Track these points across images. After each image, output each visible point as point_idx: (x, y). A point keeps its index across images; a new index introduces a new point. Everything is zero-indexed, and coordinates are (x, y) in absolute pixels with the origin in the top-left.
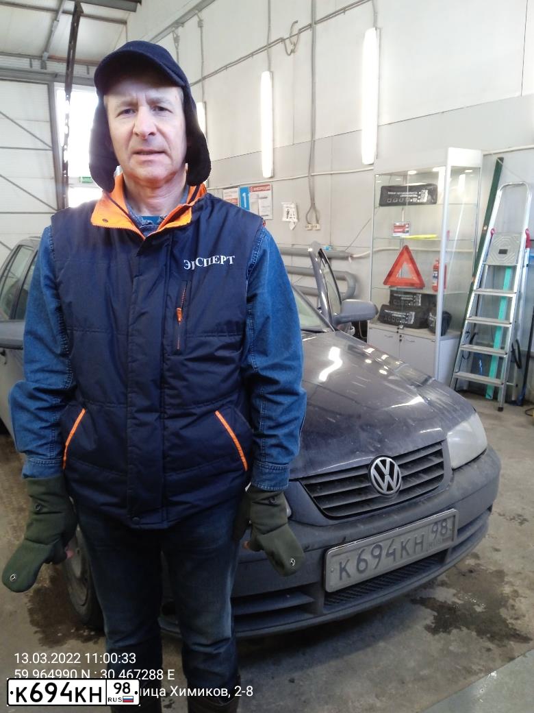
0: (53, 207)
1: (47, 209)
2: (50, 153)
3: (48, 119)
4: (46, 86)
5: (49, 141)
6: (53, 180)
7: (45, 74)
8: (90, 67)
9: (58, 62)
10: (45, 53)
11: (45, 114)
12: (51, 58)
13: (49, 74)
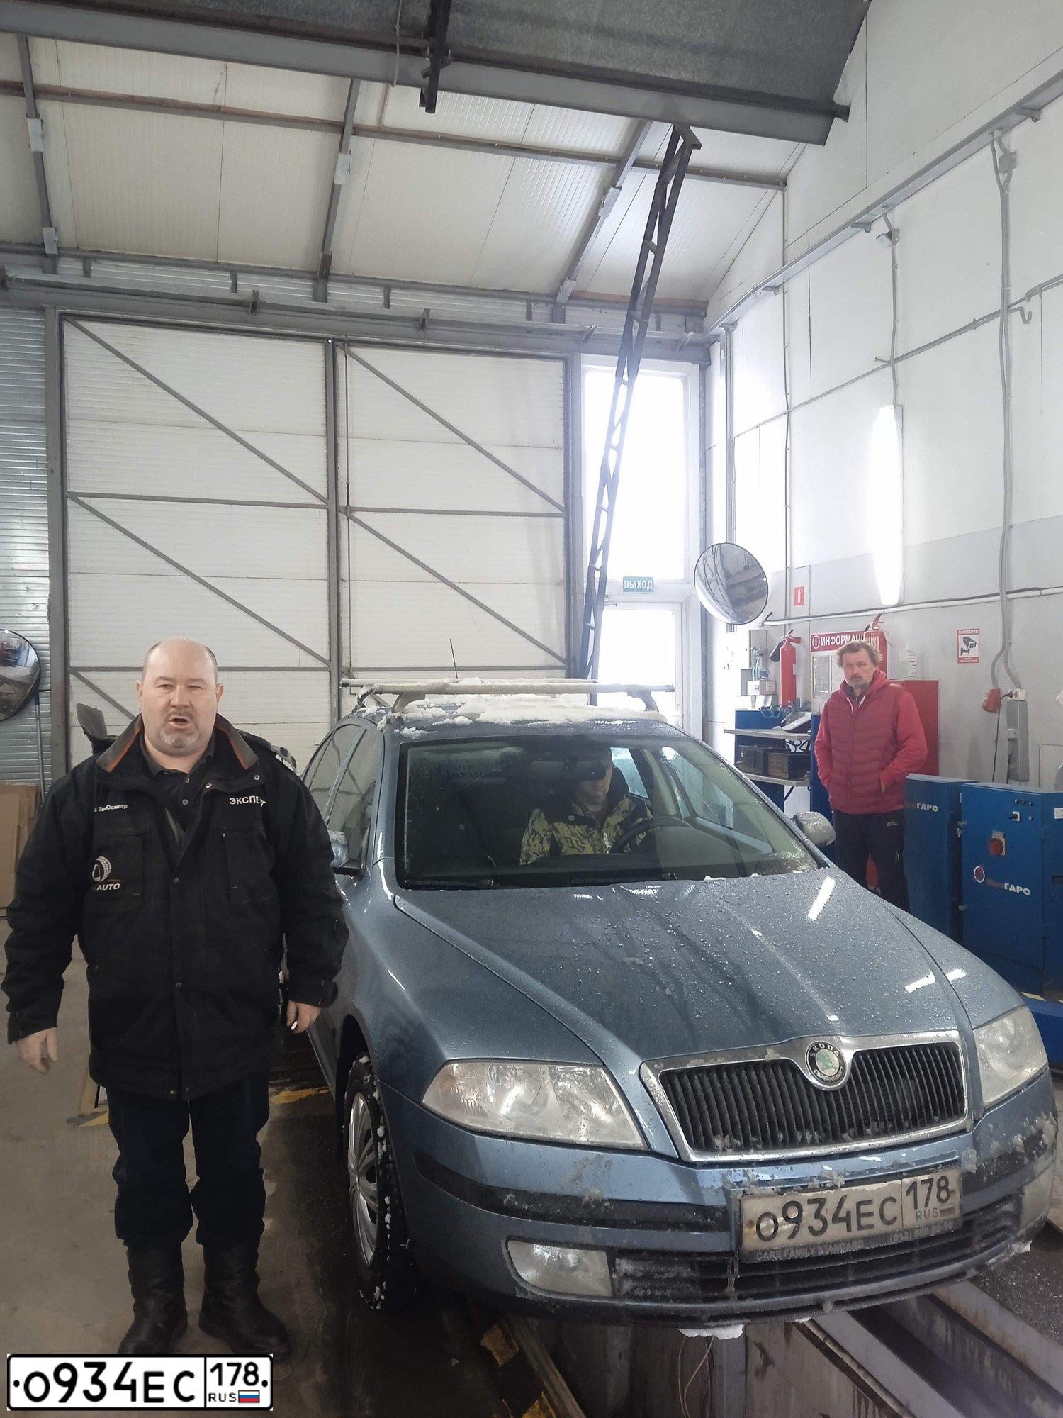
0: (557, 651)
1: (540, 658)
2: (559, 523)
3: (561, 442)
4: (560, 364)
5: (558, 495)
6: (562, 591)
7: (561, 333)
9: (590, 307)
10: (568, 283)
11: (555, 433)
12: (575, 297)
13: (570, 332)
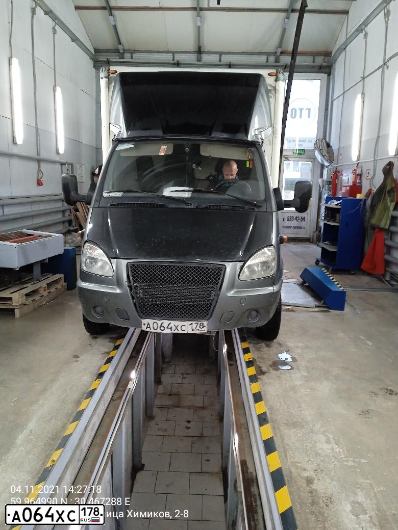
7: (277, 66)
8: (316, 57)
9: (286, 56)
10: (279, 49)
12: (282, 53)
13: (280, 65)
